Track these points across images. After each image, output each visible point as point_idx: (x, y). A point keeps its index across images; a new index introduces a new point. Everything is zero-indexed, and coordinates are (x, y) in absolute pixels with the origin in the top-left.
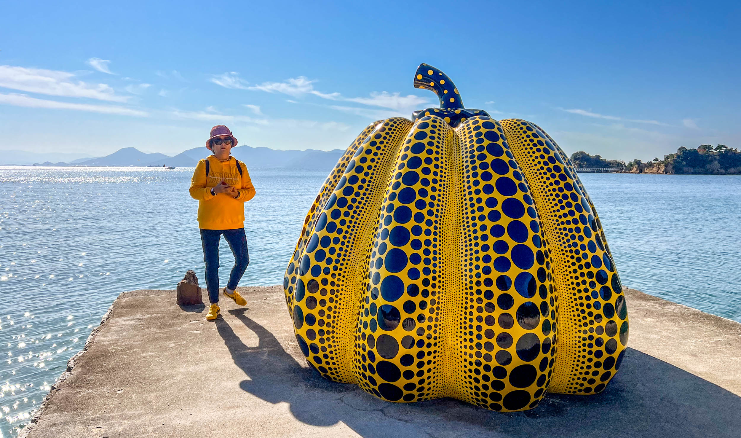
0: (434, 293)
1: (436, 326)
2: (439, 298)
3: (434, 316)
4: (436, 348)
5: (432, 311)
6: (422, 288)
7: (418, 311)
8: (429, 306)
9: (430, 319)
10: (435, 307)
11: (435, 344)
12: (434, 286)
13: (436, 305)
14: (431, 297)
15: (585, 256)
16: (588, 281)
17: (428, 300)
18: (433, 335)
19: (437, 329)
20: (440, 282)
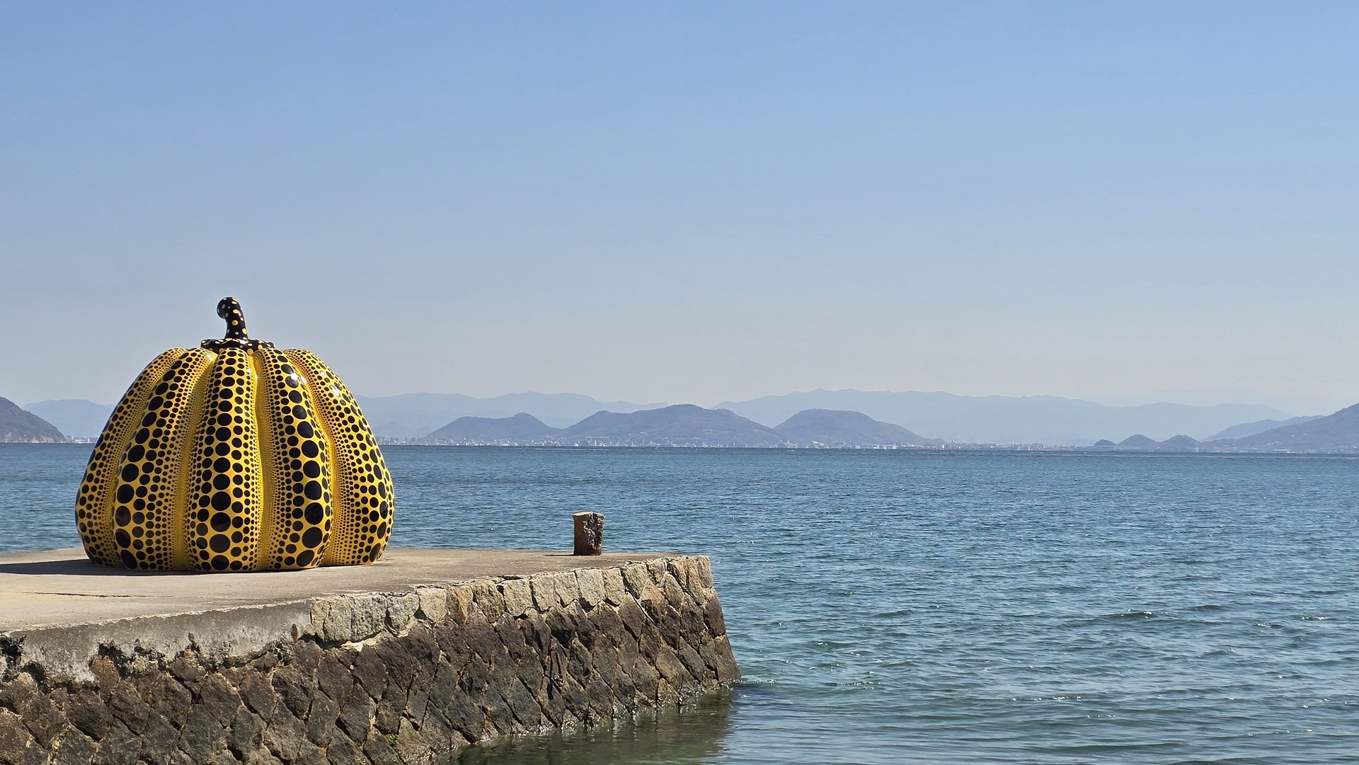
0: (102, 481)
1: (101, 504)
2: (106, 485)
3: (100, 497)
4: (100, 521)
5: (99, 493)
6: (95, 476)
7: (90, 492)
8: (98, 490)
9: (97, 499)
10: (102, 491)
11: (100, 518)
12: (103, 476)
13: (103, 490)
14: (100, 483)
15: (199, 458)
16: (197, 477)
17: (98, 485)
18: (98, 511)
19: (102, 507)
20: (108, 473)
